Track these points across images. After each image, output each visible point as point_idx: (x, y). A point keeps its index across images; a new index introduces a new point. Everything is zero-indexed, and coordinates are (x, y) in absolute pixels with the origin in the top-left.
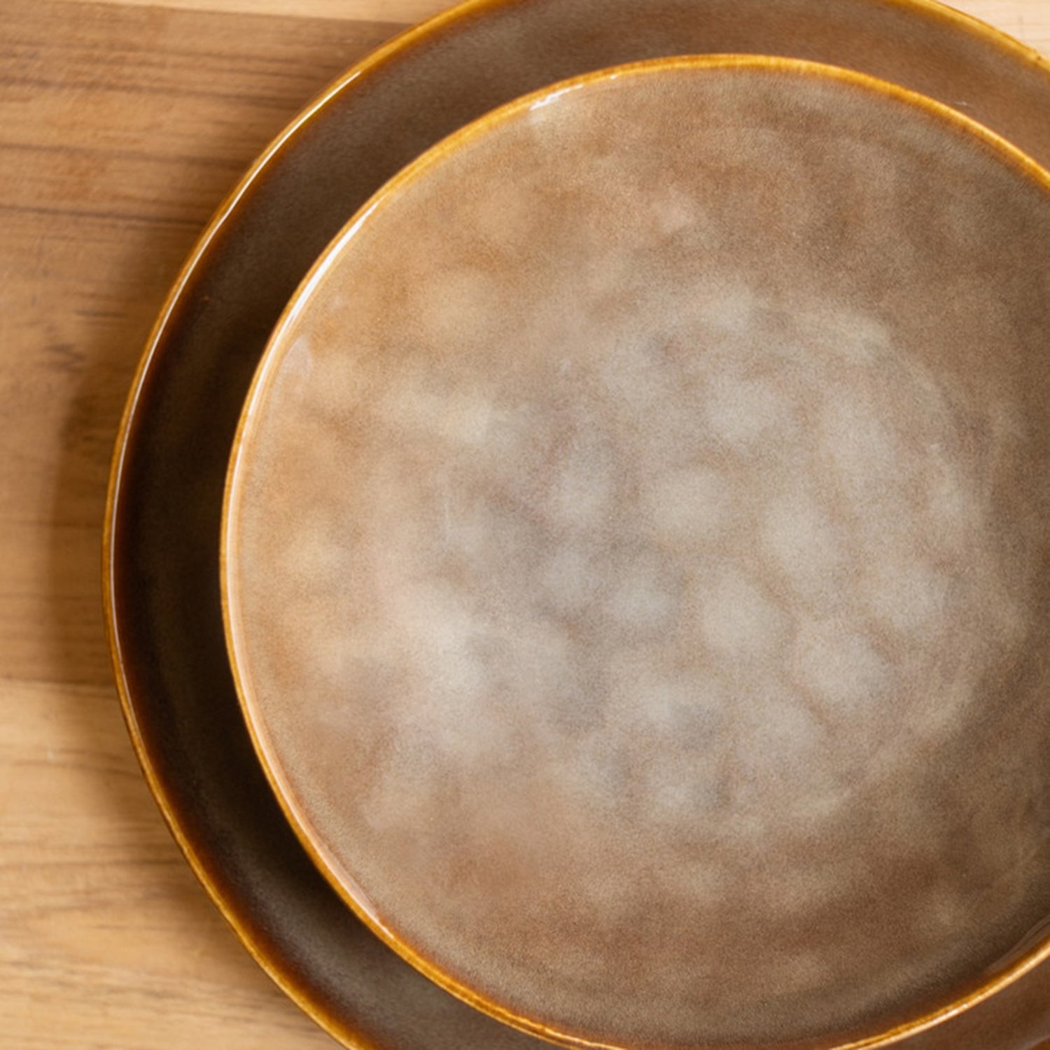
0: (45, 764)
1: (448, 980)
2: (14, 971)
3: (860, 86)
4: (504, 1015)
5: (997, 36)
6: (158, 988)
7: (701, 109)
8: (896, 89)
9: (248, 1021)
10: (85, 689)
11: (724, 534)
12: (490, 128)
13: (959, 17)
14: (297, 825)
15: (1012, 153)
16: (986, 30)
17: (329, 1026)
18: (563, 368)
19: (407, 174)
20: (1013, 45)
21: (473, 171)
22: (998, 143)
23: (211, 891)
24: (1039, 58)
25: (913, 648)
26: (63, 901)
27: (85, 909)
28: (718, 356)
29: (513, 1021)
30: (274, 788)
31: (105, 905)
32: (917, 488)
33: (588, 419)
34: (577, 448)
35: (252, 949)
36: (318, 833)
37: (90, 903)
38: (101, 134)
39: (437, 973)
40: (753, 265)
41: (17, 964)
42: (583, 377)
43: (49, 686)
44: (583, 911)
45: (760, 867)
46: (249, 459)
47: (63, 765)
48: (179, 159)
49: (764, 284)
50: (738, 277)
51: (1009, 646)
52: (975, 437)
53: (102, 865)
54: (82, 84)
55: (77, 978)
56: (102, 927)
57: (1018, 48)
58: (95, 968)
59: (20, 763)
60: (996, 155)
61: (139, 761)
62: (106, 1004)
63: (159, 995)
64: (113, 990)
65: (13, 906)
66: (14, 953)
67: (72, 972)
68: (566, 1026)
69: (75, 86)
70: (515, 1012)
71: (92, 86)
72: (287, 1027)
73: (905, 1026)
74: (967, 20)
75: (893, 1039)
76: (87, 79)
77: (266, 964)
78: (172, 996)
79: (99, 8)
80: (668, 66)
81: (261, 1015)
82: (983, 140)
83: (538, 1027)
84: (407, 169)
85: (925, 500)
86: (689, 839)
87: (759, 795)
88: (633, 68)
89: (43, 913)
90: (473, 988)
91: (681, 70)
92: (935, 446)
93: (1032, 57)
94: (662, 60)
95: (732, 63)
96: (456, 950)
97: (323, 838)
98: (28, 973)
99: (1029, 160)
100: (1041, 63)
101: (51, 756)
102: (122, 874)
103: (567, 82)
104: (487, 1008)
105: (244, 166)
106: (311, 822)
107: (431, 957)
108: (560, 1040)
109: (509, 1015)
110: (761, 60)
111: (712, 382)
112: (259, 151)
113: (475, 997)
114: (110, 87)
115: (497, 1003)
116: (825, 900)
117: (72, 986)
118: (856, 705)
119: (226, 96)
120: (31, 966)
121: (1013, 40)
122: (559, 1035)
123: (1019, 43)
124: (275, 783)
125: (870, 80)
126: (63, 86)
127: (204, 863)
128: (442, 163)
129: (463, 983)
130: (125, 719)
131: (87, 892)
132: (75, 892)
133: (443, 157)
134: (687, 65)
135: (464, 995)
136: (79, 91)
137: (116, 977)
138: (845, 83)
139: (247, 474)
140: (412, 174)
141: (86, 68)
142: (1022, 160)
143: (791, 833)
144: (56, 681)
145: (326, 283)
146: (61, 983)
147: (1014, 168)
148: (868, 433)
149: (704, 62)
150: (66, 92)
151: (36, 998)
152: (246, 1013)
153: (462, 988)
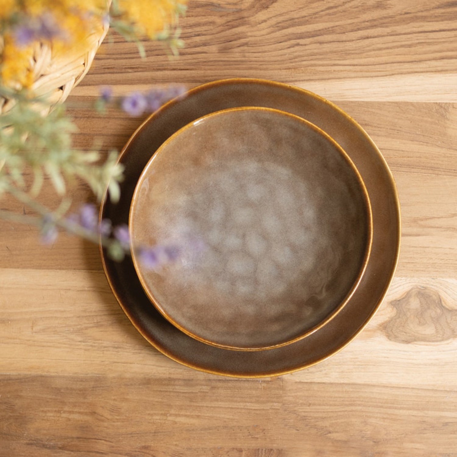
0: (85, 290)
1: (188, 333)
2: (79, 343)
3: (278, 113)
4: (202, 340)
5: (315, 96)
6: (116, 346)
7: (240, 120)
8: (286, 113)
9: (140, 353)
10: (94, 271)
11: (252, 223)
12: (189, 127)
13: (306, 92)
14: (150, 297)
15: (315, 127)
16: (313, 94)
17: (160, 350)
18: (211, 184)
19: (169, 140)
20: (320, 98)
21: (185, 138)
22: (312, 125)
23: (129, 318)
24: (326, 101)
25: (301, 249)
26: (91, 325)
27: (97, 327)
28: (249, 179)
29: (204, 342)
30: (144, 288)
31: (102, 326)
32: (300, 210)
33: (217, 196)
34: (215, 203)
35: (140, 332)
36: (155, 299)
37: (98, 325)
38: (91, 129)
39: (185, 331)
40: (257, 156)
41: (80, 341)
42: (216, 186)
43: (85, 271)
44: (221, 317)
45: (265, 305)
46: (135, 210)
47: (89, 291)
48: (112, 135)
49: (260, 161)
50: (253, 159)
51: (324, 248)
52: (314, 196)
53: (100, 315)
54: (86, 117)
55: (96, 345)
56: (101, 331)
57: (321, 99)
58: (100, 342)
59: (78, 291)
60: (312, 128)
61: (110, 287)
62: (103, 351)
63: (117, 348)
64: (105, 347)
65: (79, 327)
66: (80, 339)
67: (95, 343)
68: (217, 342)
69: (84, 118)
70: (204, 339)
71: (88, 118)
72: (150, 354)
73: (298, 338)
74: (308, 92)
75: (296, 341)
76: (87, 116)
77: (144, 335)
78: (120, 348)
79: (89, 97)
80: (231, 110)
81: (143, 351)
82: (308, 125)
83: (210, 343)
84: (169, 138)
85: (302, 212)
86: (247, 299)
87: (264, 288)
88: (223, 111)
89: (86, 328)
90: (194, 334)
91: (234, 111)
92: (304, 199)
93: (325, 101)
94: (230, 109)
95: (246, 109)
96: (190, 326)
97: (156, 300)
98: (83, 344)
99: (319, 129)
100: (327, 102)
101: (86, 289)
102: (106, 318)
103: (207, 115)
104: (198, 339)
105: (129, 136)
106: (153, 296)
107: (184, 327)
108: (216, 346)
109: (203, 340)
110: (254, 108)
111: (248, 185)
112: (134, 132)
113: (195, 336)
114: (93, 117)
115: (200, 338)
116: (281, 312)
117: (95, 346)
118: (287, 264)
119: (123, 118)
120: (84, 342)
121: (319, 97)
122: (215, 344)
123: (321, 97)
124: (145, 287)
125: (280, 111)
126: (81, 118)
127: (127, 311)
128: (178, 136)
129: (192, 333)
130: (106, 276)
131: (97, 323)
132: (94, 323)
133: (178, 135)
134: (236, 110)
135: (192, 336)
136: (85, 119)
137: (105, 344)
138: (274, 113)
139: (134, 214)
140: (171, 140)
141: (87, 113)
142: (317, 129)
143: (272, 296)
144: (87, 270)
145: (151, 167)
146: (91, 346)
147: (316, 131)
148: (287, 196)
149: (240, 109)
150: (82, 119)
151: (86, 350)
152: (139, 351)
153: (192, 334)
